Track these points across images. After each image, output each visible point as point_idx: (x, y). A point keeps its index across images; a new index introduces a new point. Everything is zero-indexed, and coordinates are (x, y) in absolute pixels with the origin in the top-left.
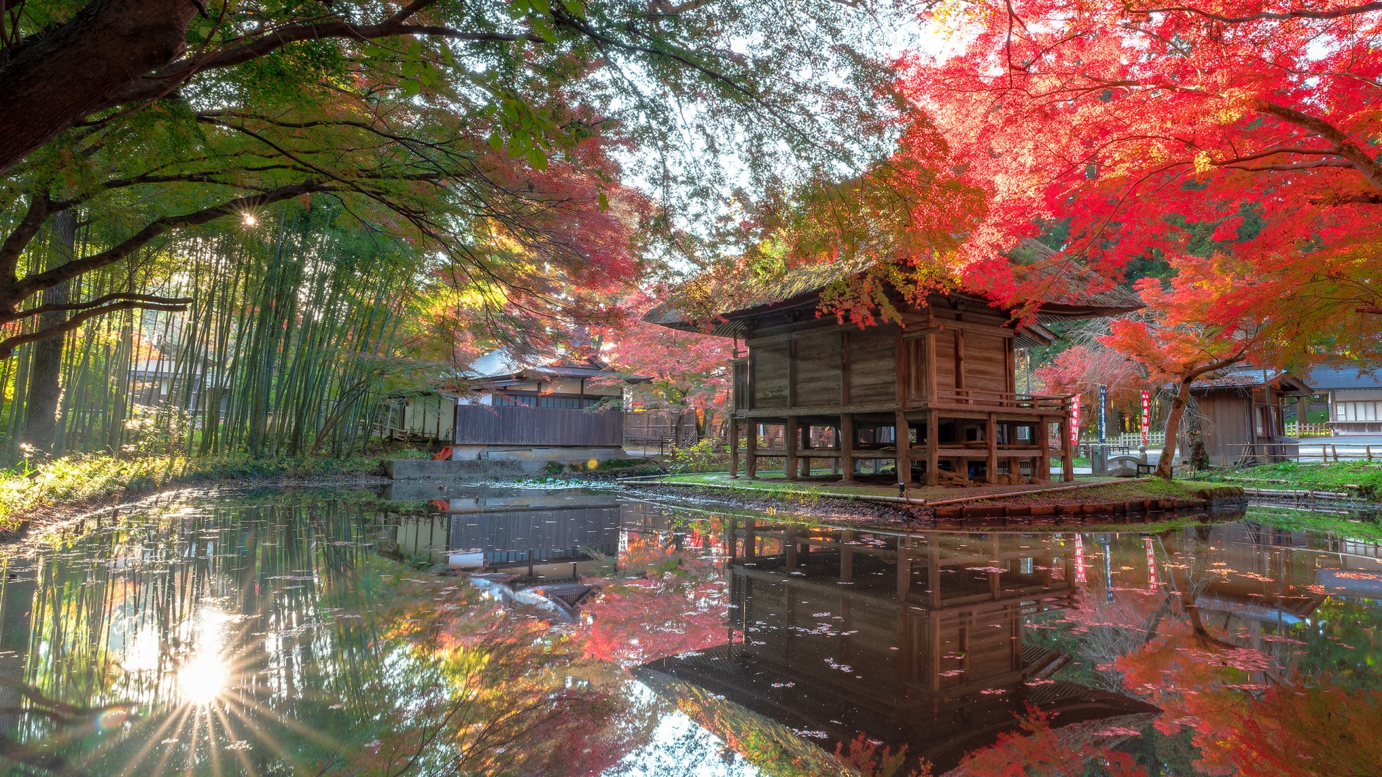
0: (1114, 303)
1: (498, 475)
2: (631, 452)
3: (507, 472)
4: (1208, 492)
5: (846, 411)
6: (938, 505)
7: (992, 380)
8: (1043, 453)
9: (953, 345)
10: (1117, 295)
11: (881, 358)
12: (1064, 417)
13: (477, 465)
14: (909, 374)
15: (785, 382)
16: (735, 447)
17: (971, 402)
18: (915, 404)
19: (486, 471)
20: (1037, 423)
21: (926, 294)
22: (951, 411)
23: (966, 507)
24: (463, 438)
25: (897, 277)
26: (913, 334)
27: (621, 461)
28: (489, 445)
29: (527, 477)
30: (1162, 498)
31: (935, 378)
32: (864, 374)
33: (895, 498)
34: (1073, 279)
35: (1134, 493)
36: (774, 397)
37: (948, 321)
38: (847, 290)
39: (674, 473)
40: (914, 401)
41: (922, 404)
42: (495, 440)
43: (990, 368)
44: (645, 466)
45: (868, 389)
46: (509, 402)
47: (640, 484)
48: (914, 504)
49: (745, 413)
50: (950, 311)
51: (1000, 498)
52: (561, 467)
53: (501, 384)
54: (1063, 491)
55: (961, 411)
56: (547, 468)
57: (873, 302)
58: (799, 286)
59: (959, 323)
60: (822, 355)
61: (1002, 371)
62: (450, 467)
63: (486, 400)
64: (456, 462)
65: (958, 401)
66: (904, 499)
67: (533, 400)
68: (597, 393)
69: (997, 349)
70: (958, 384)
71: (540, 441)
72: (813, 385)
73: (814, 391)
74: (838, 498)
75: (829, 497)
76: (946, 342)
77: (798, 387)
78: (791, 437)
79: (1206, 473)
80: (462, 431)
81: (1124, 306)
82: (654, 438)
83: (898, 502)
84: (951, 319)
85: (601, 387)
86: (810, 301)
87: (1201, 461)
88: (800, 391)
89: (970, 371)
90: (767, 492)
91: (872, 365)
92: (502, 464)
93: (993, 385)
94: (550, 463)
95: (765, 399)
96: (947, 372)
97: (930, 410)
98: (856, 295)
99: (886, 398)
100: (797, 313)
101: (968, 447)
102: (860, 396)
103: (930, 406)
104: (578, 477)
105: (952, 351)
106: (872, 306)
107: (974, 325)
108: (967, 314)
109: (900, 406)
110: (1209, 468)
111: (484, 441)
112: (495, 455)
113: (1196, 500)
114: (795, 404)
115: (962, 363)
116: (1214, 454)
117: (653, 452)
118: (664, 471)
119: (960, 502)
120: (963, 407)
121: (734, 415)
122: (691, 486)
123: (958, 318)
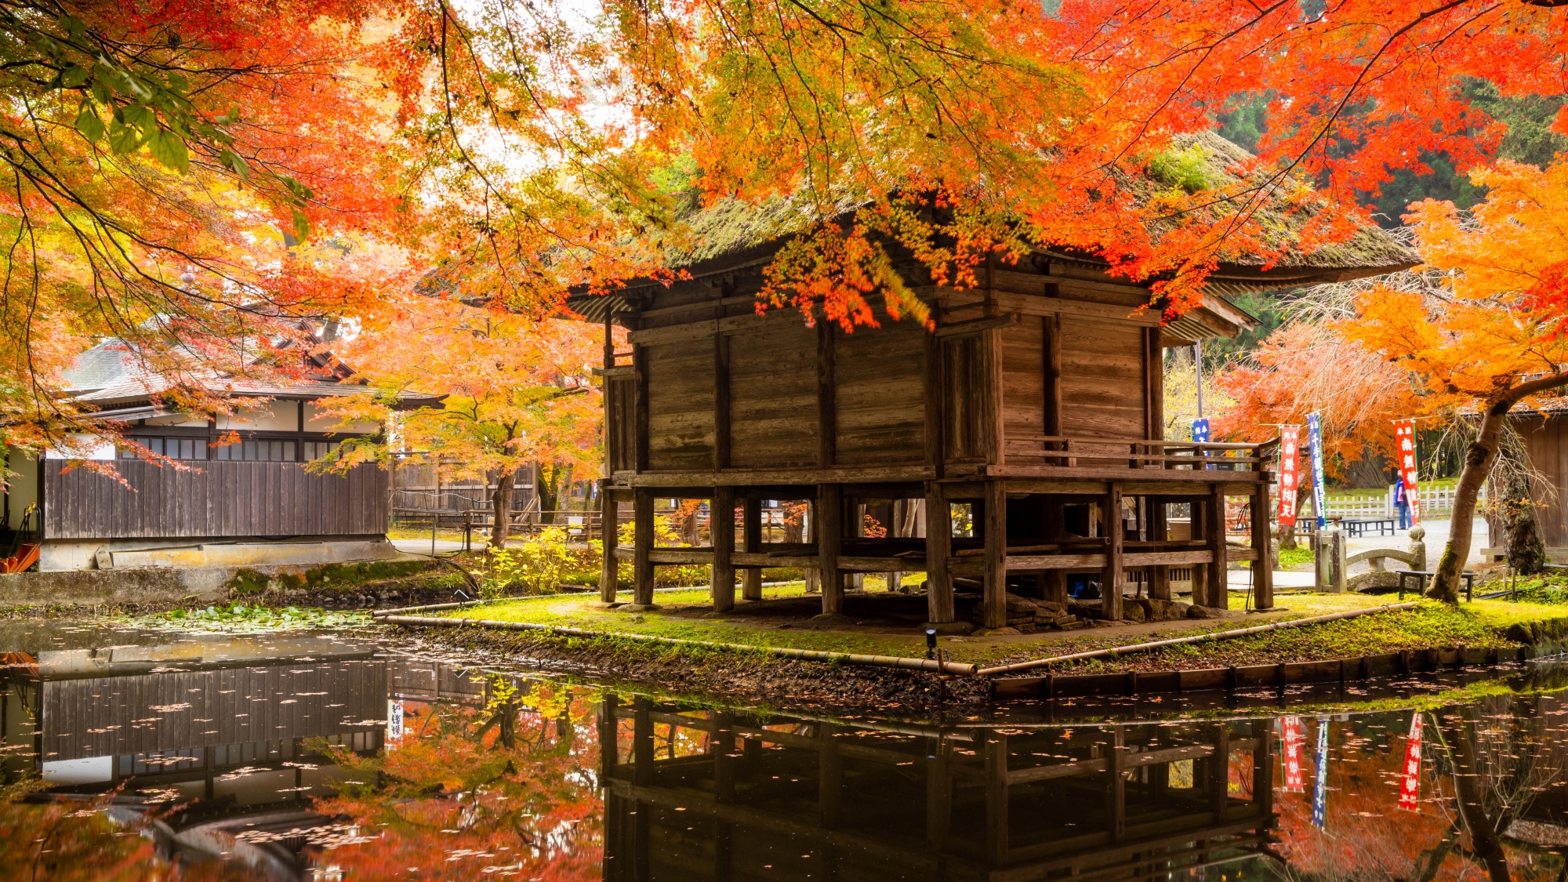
0: (1359, 257)
1: (136, 599)
2: (408, 544)
3: (152, 593)
4: (1528, 629)
5: (829, 479)
6: (1001, 673)
7: (1116, 413)
8: (1215, 556)
9: (1039, 346)
10: (1366, 241)
11: (896, 373)
12: (1259, 484)
13: (92, 581)
14: (950, 409)
15: (708, 418)
16: (611, 544)
17: (1073, 461)
18: (961, 469)
19: (109, 592)
20: (1204, 497)
21: (975, 261)
22: (1033, 480)
23: (1054, 674)
24: (59, 527)
25: (916, 234)
26: (957, 330)
27: (385, 566)
28: (113, 541)
29: (195, 604)
30: (1436, 645)
31: (1004, 415)
32: (863, 405)
33: (918, 661)
34: (1278, 209)
35: (1384, 636)
36: (687, 448)
37: (1029, 298)
38: (819, 259)
39: (489, 598)
40: (959, 461)
41: (975, 468)
42: (126, 529)
43: (1114, 390)
44: (433, 574)
45: (872, 436)
46: (148, 452)
47: (421, 624)
48: (953, 674)
49: (630, 478)
50: (1034, 277)
51: (1122, 654)
52: (263, 580)
53: (131, 416)
54: (1246, 636)
55: (1053, 480)
56: (234, 583)
57: (870, 279)
58: (726, 237)
59: (1052, 301)
60: (781, 366)
61: (1137, 395)
62: (35, 585)
63: (103, 452)
64: (48, 576)
65: (1049, 460)
66: (935, 663)
67: (201, 446)
68: (333, 429)
69: (1127, 350)
70: (1050, 425)
71: (219, 528)
72: (763, 425)
73: (766, 438)
74: (809, 659)
75: (791, 657)
76: (1025, 340)
77: (736, 427)
78: (723, 526)
79: (1536, 582)
80: (58, 513)
81: (1379, 263)
82: (452, 512)
83: (922, 668)
84: (1035, 293)
85: (339, 419)
86: (753, 263)
87: (1529, 557)
88: (737, 437)
89: (1074, 397)
90: (670, 645)
91: (880, 388)
92: (142, 577)
93: (1119, 424)
94: (240, 572)
95: (669, 450)
96: (1027, 400)
97: (991, 481)
98: (836, 267)
99: (905, 454)
100: (730, 280)
101: (1066, 550)
102: (856, 450)
103: (990, 472)
104: (298, 602)
105: (1036, 358)
106: (869, 288)
107: (1081, 304)
108: (1068, 281)
109: (931, 472)
110: (1543, 570)
111: (104, 531)
112: (127, 559)
113: (1503, 645)
114: (727, 462)
115: (1058, 380)
116: (1554, 541)
117: (448, 543)
118: (469, 592)
119: (1044, 666)
120: (1058, 471)
121: (606, 483)
122: (522, 629)
123: (1051, 291)
